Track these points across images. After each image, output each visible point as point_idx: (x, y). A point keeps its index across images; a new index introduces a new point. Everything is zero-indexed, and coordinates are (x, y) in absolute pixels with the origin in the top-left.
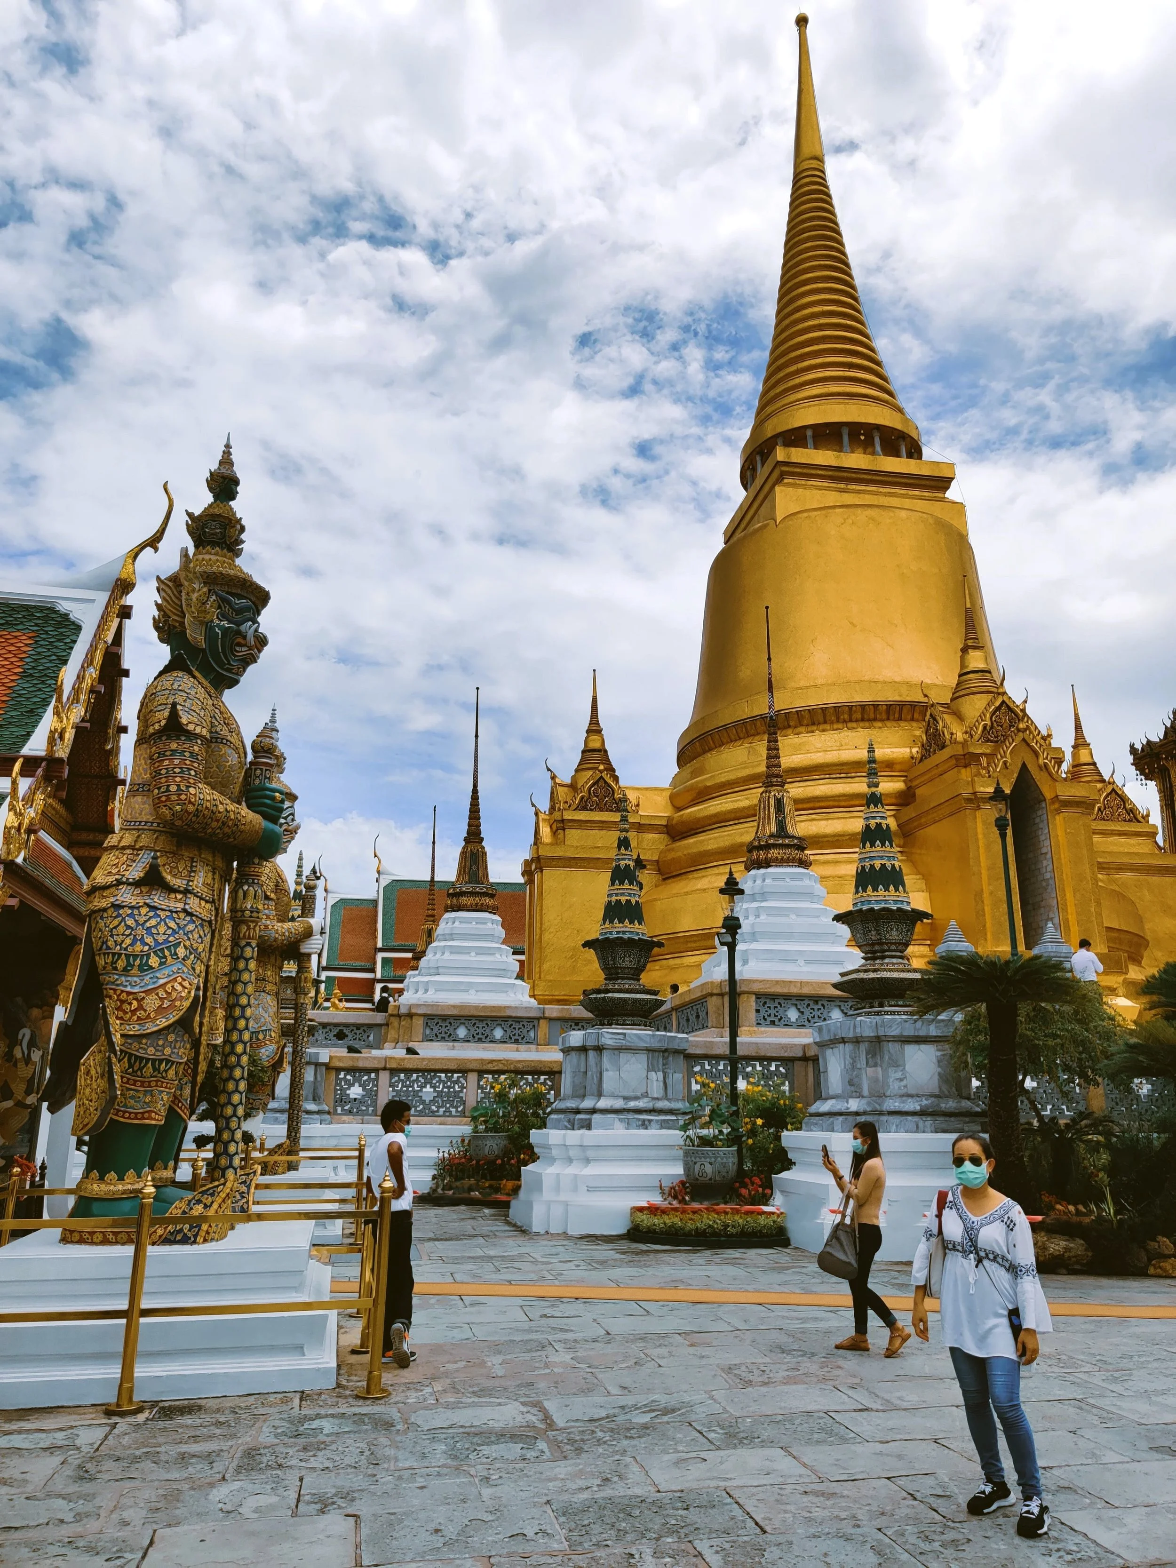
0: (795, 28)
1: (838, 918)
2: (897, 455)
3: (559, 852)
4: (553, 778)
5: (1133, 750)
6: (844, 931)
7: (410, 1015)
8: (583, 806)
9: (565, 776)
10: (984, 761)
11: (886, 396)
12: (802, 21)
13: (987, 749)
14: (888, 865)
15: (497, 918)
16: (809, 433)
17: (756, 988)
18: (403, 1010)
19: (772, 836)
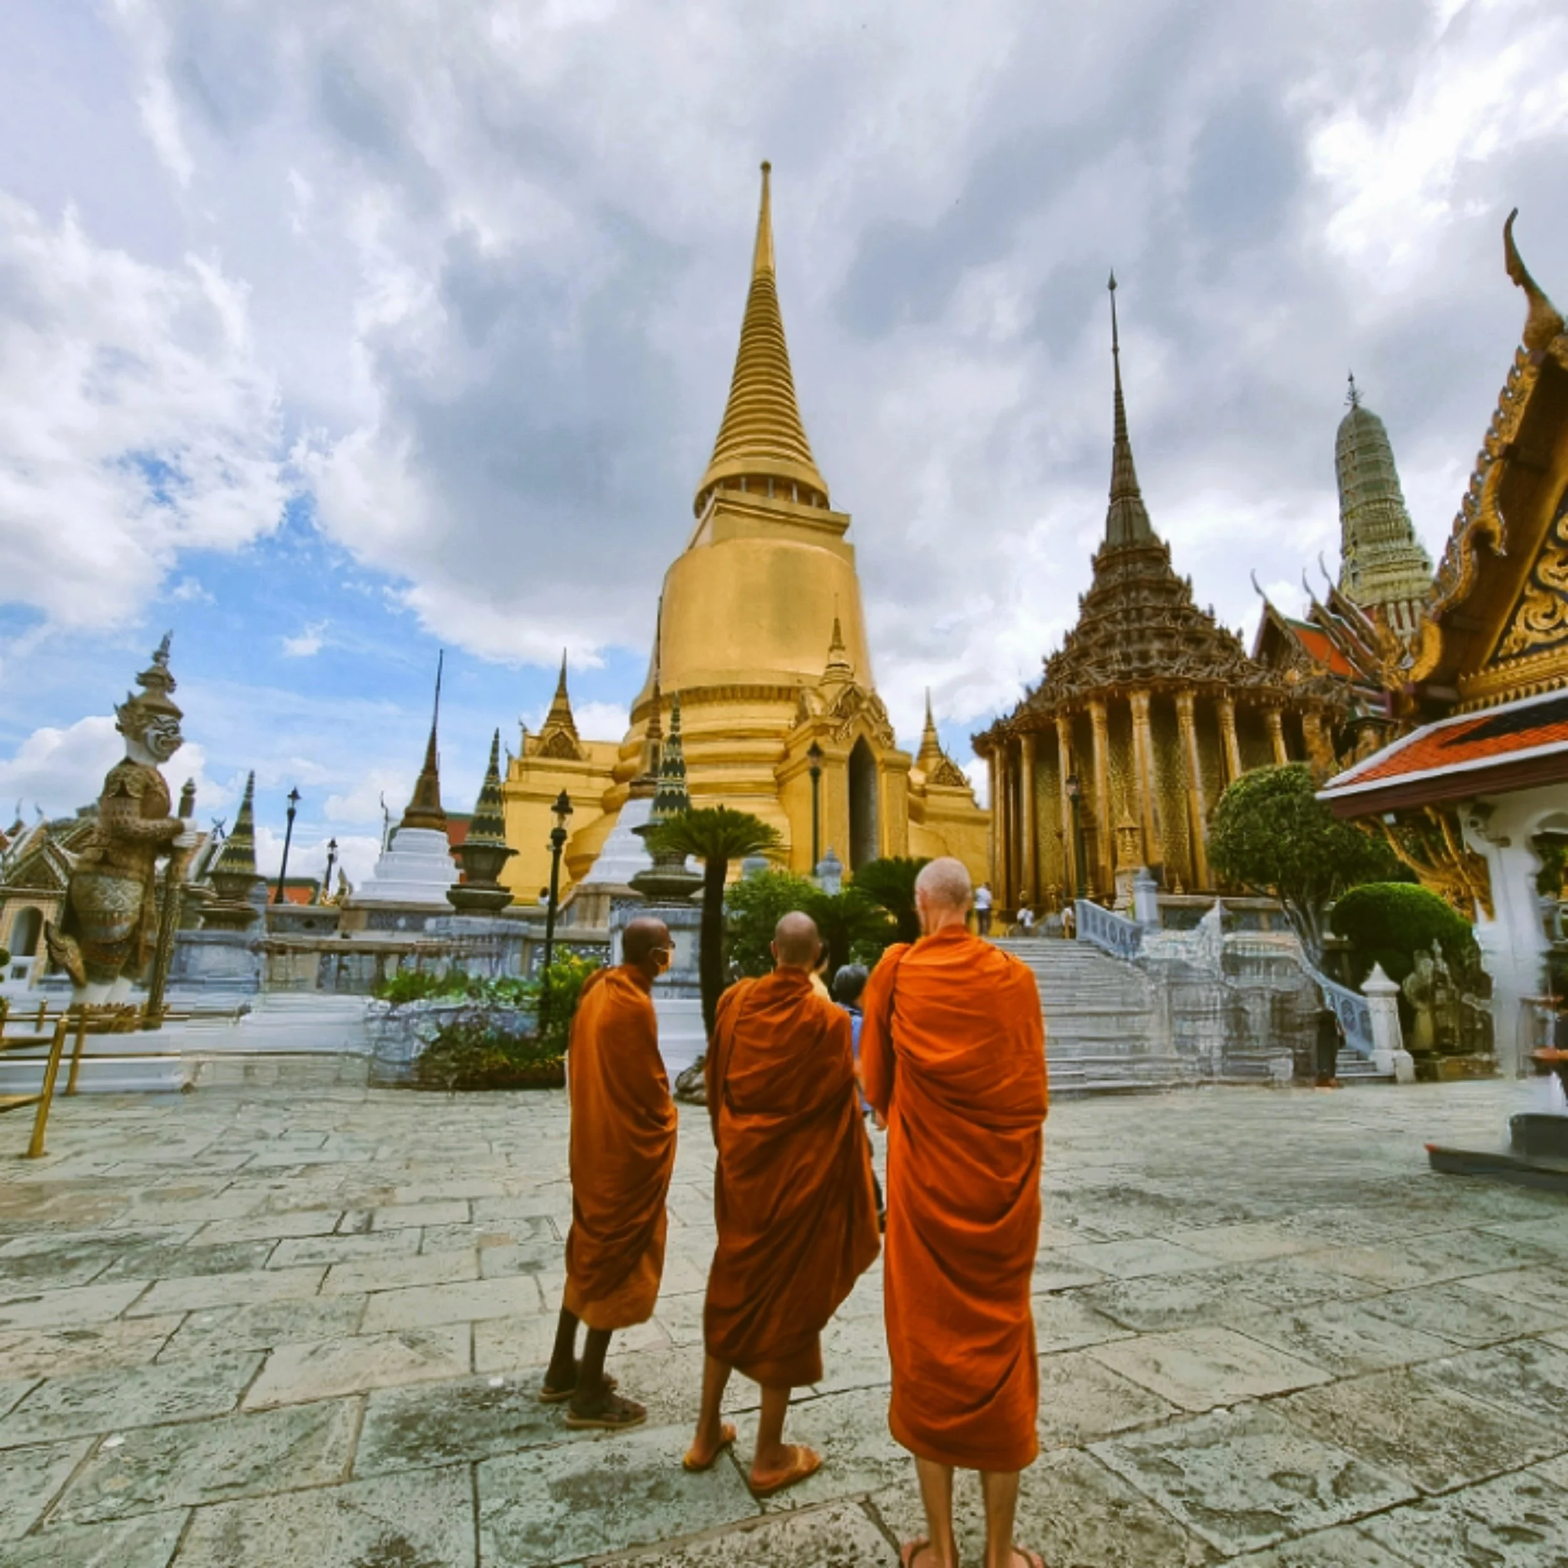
0: (759, 173)
1: (637, 831)
2: (809, 503)
3: (521, 788)
4: (525, 730)
5: (973, 738)
6: (640, 840)
7: (357, 909)
8: (546, 753)
9: (536, 730)
10: (832, 731)
11: (803, 459)
12: (766, 167)
13: (837, 722)
14: (676, 790)
15: (444, 835)
16: (743, 480)
17: (612, 889)
18: (352, 905)
19: (647, 775)
